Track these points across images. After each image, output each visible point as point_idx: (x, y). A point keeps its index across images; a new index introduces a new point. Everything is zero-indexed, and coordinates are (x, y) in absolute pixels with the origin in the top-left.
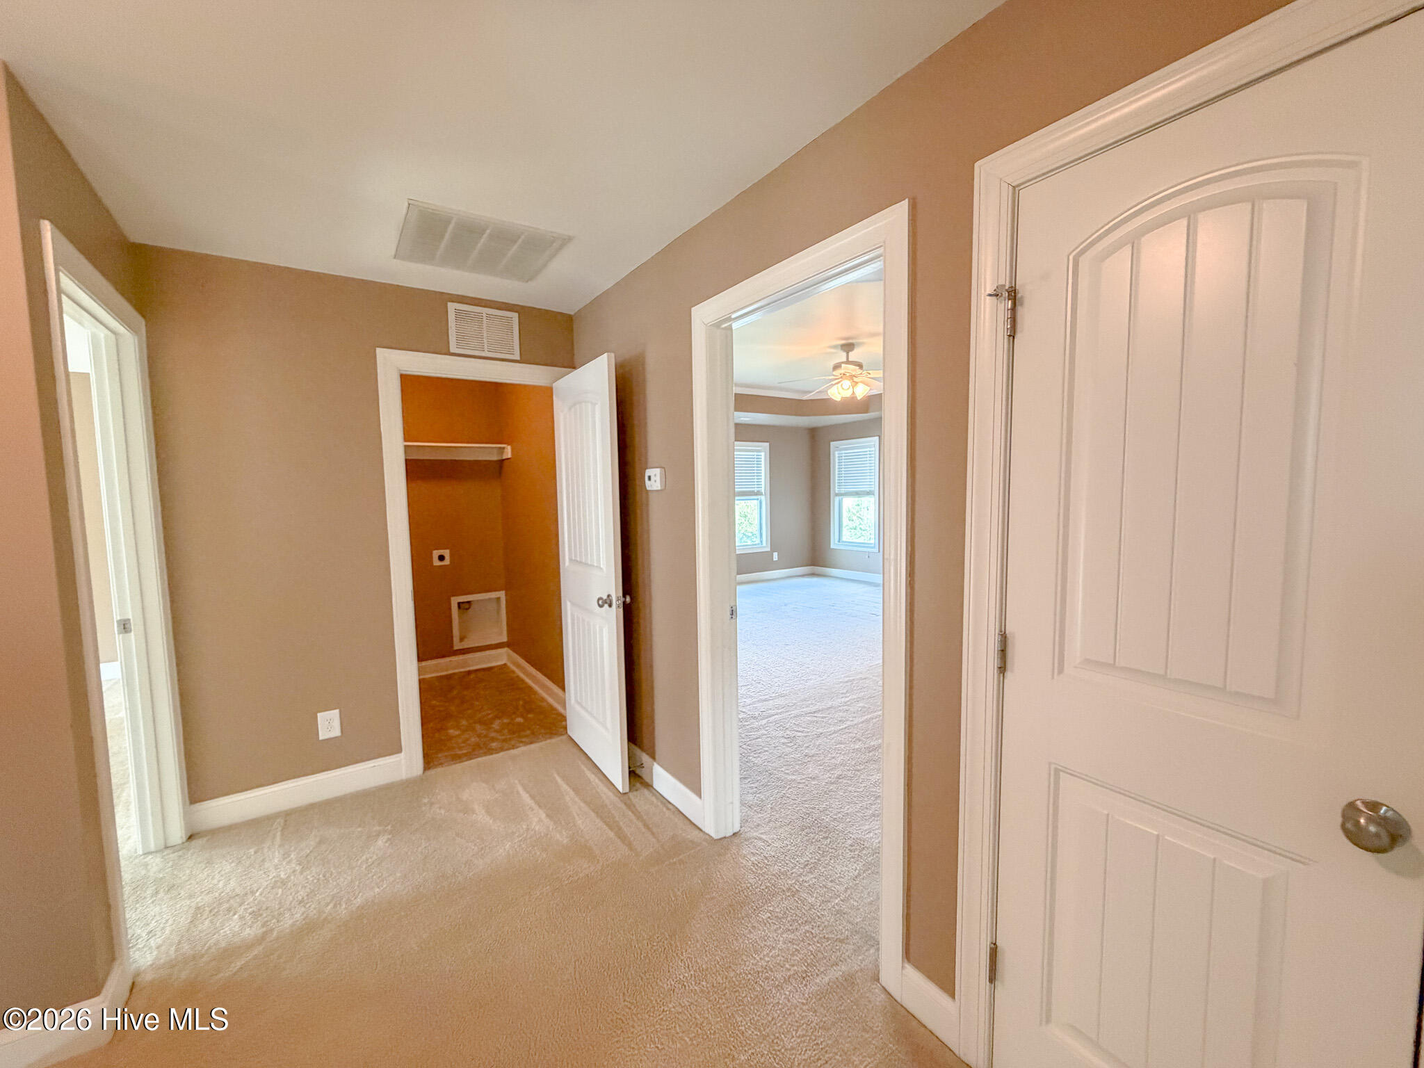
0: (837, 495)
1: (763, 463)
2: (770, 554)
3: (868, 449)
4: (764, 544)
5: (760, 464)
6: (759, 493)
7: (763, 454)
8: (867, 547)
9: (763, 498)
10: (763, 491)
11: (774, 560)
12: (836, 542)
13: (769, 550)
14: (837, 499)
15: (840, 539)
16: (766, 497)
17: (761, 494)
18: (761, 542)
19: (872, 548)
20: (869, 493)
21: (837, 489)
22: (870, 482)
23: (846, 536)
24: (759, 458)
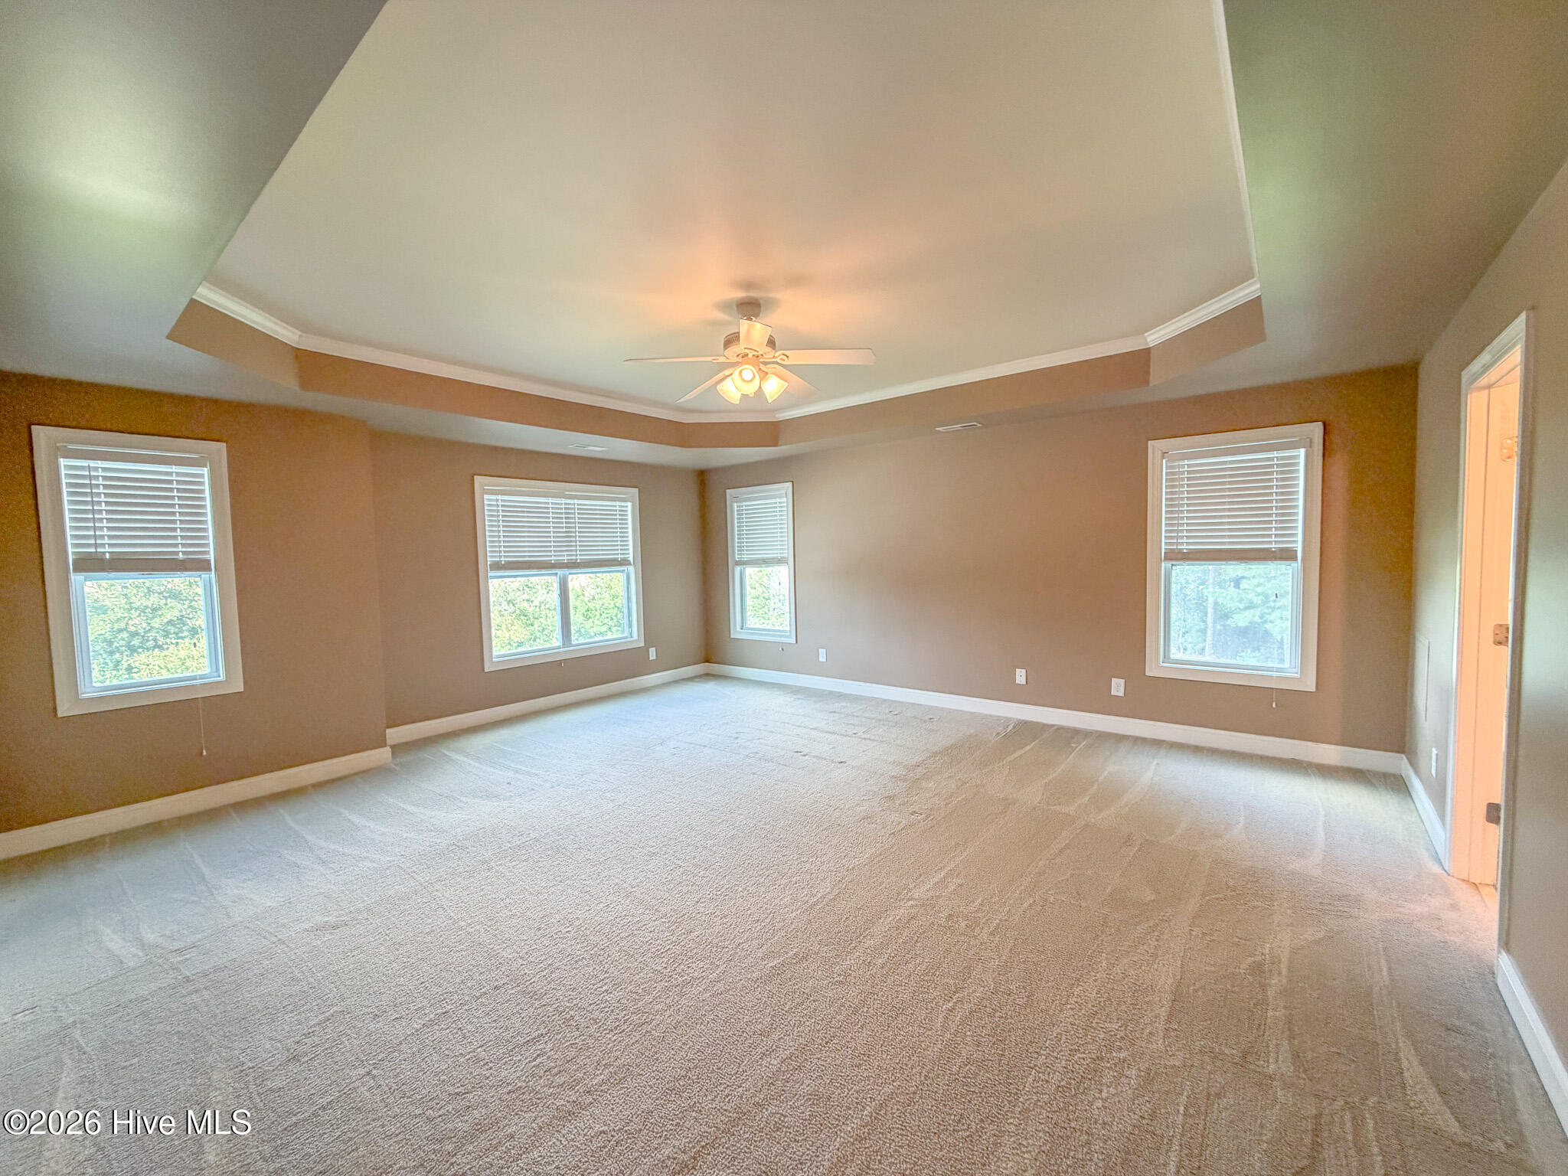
0: (738, 563)
1: (630, 517)
2: (644, 651)
3: (778, 500)
4: (635, 636)
5: (626, 524)
6: (624, 562)
7: (629, 504)
8: (781, 636)
9: (631, 569)
10: (631, 559)
11: (651, 658)
12: (738, 629)
13: (642, 645)
14: (738, 569)
15: (743, 626)
16: (635, 569)
17: (630, 564)
18: (631, 634)
19: (787, 637)
20: (780, 561)
21: (737, 556)
22: (782, 541)
23: (752, 622)
24: (623, 512)
